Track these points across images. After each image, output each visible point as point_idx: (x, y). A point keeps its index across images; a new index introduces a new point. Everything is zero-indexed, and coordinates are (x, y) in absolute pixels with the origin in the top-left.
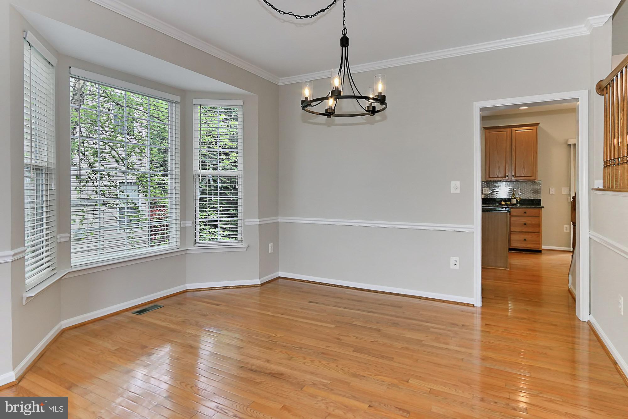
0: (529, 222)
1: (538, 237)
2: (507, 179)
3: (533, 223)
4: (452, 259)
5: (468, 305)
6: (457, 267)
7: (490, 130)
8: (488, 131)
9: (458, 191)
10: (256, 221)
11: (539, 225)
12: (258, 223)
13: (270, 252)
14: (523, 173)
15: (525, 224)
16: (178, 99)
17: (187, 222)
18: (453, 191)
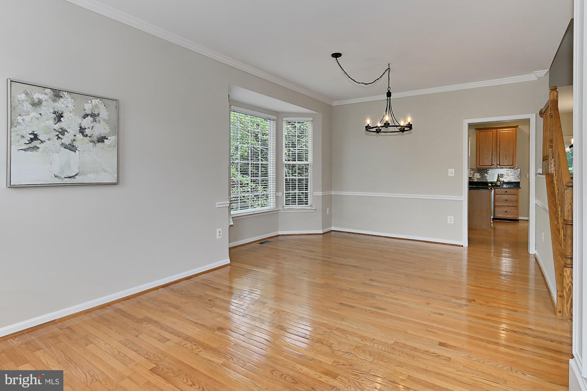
0: (509, 199)
1: (516, 210)
2: (493, 167)
3: (513, 199)
4: (449, 217)
5: (459, 246)
6: (452, 222)
7: (480, 131)
8: (478, 131)
9: (453, 175)
10: (320, 194)
11: (517, 201)
12: (321, 195)
13: (327, 213)
14: (505, 162)
15: (506, 200)
16: (275, 118)
17: (279, 193)
18: (449, 175)
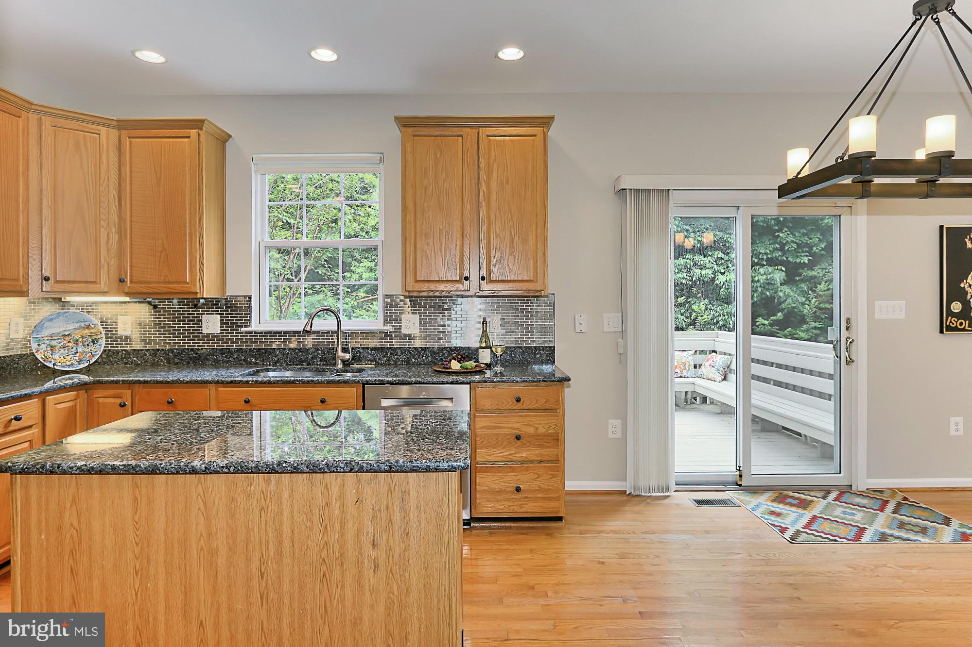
0: (531, 430)
1: (553, 476)
2: (466, 288)
3: (542, 430)
7: (415, 129)
8: (410, 130)
11: (556, 439)
14: (510, 268)
15: (518, 438)
